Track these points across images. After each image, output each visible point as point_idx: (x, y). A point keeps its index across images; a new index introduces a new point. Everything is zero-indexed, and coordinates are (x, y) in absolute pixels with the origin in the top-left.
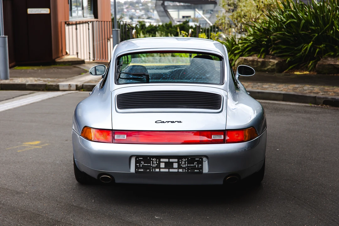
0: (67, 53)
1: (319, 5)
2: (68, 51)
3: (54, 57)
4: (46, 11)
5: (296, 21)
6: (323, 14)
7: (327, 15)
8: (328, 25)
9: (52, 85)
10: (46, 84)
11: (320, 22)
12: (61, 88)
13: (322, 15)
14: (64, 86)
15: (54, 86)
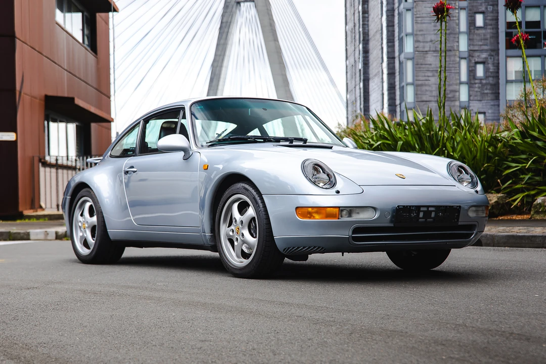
0: (41, 207)
1: (425, 122)
2: (43, 204)
3: (20, 209)
4: (9, 136)
5: (390, 142)
6: (430, 133)
7: (436, 134)
8: (438, 149)
9: (19, 233)
10: (10, 232)
11: (426, 144)
12: (32, 237)
13: (428, 134)
14: (37, 234)
15: (22, 235)
